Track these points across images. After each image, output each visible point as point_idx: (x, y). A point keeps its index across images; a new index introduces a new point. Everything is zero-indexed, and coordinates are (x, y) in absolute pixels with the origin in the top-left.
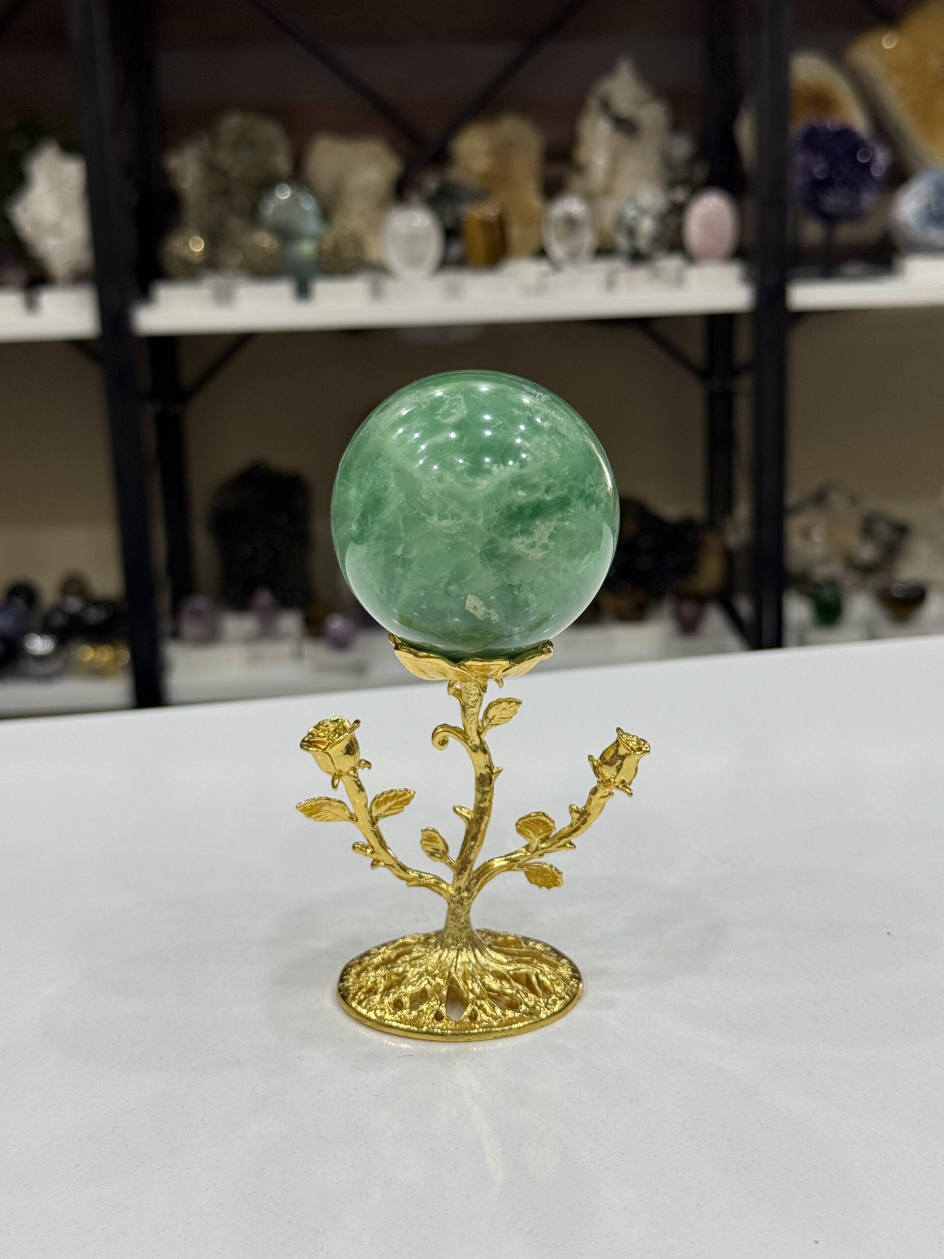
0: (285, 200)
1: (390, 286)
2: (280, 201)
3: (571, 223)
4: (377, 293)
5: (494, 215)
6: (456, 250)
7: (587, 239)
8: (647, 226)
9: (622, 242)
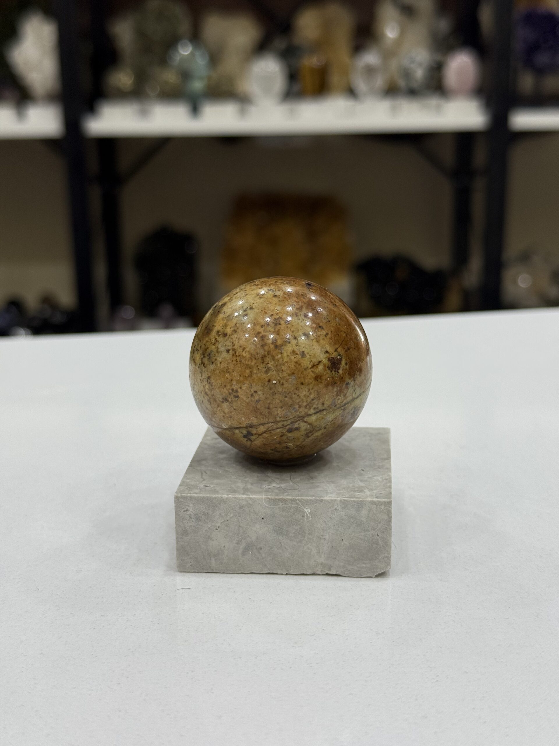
0: (188, 55)
1: (253, 110)
2: (183, 55)
3: (370, 71)
4: (243, 112)
5: (321, 64)
6: (296, 88)
7: (380, 81)
8: (419, 74)
9: (402, 83)
